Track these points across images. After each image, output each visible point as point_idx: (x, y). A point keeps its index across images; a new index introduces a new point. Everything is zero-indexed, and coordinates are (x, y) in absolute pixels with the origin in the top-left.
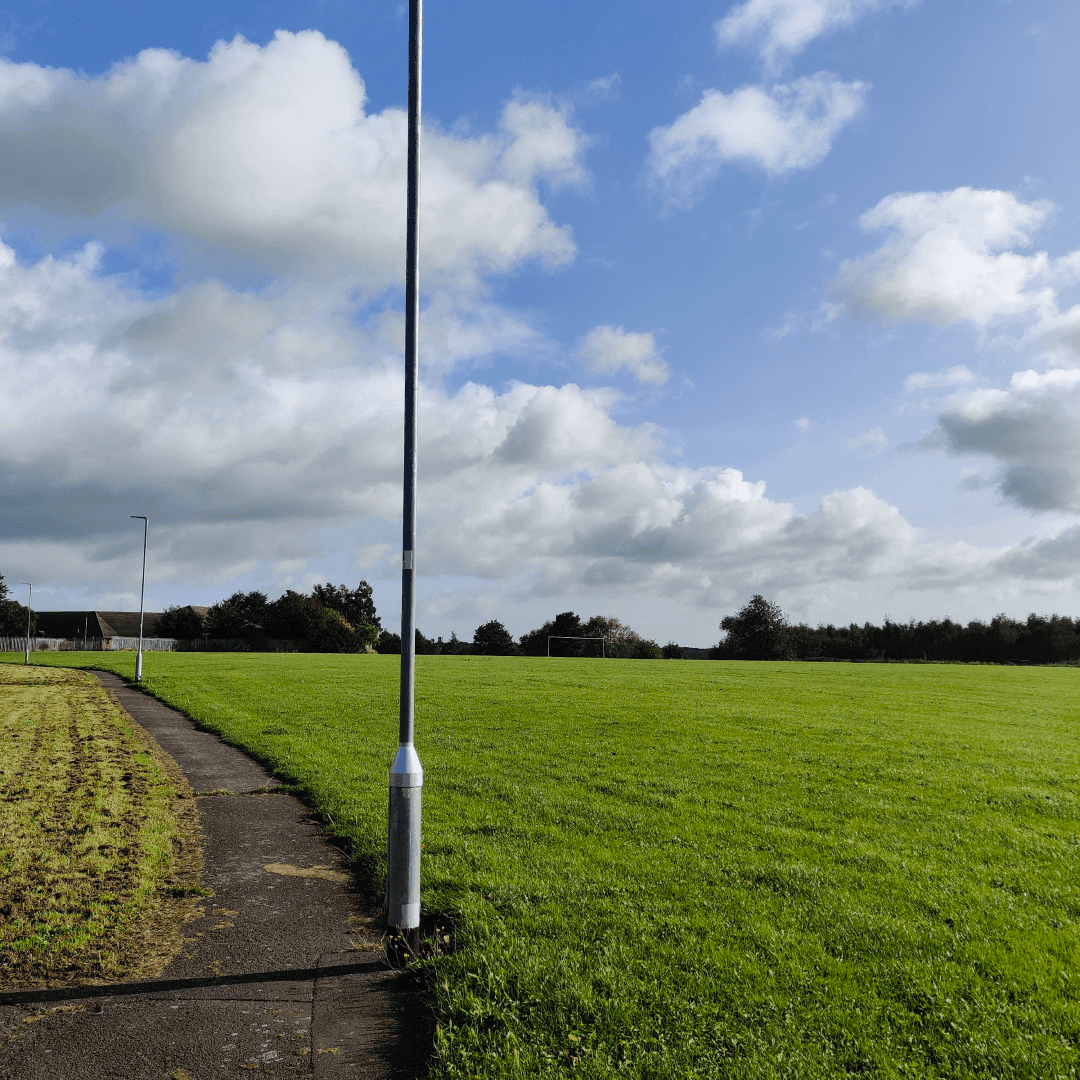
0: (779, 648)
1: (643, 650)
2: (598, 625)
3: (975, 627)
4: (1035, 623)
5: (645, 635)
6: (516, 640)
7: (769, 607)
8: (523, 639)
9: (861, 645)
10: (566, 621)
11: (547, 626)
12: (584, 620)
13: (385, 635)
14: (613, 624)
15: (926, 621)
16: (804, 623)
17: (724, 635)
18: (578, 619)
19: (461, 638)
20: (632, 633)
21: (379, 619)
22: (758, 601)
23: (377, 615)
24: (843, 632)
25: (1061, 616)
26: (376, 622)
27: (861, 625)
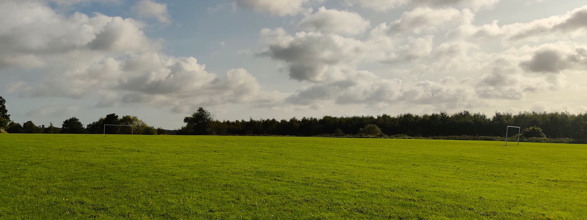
0: (209, 130)
1: (148, 131)
2: (127, 120)
3: (283, 122)
4: (304, 120)
5: (149, 124)
6: (85, 126)
7: (205, 113)
8: (89, 126)
9: (241, 128)
10: (111, 118)
11: (101, 120)
12: (120, 117)
13: (12, 124)
14: (135, 119)
15: (266, 119)
16: (218, 120)
17: (185, 125)
18: (117, 116)
19: (55, 126)
20: (143, 123)
21: (9, 115)
22: (201, 110)
23: (8, 114)
24: (233, 123)
25: (313, 118)
26: (7, 117)
27: (240, 121)
